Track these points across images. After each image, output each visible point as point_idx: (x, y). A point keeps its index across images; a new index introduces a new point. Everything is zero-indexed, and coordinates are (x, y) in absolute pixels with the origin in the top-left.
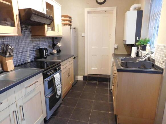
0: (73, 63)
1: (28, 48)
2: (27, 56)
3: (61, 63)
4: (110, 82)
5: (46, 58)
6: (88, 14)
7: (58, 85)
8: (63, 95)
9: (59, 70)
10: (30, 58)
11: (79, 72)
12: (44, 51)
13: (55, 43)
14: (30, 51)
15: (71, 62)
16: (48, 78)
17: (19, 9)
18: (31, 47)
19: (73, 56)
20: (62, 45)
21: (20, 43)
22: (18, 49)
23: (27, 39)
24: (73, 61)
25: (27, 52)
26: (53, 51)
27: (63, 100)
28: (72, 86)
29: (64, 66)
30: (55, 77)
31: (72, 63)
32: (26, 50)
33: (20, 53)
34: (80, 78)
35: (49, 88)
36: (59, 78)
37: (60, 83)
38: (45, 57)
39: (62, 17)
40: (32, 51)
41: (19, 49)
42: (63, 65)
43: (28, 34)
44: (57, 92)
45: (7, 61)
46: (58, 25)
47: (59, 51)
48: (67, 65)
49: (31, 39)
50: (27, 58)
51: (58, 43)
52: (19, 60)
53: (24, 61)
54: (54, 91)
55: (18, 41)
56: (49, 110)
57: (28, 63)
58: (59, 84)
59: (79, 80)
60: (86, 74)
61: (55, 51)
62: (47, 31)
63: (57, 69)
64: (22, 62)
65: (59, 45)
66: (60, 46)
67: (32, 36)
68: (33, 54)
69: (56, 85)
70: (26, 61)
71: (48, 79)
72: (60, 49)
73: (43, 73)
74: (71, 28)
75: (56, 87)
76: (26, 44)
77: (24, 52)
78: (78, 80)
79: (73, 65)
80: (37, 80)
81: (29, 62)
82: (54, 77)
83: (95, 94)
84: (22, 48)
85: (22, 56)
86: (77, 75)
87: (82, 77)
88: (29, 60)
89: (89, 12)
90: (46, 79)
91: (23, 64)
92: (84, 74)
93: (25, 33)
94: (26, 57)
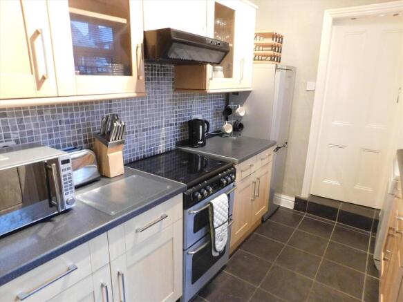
0: (271, 164)
1: (162, 118)
2: (159, 139)
3: (236, 166)
4: (375, 231)
5: (202, 145)
6: (335, 27)
7: (220, 226)
8: (231, 245)
9: (228, 184)
10: (166, 142)
11: (286, 185)
12: (201, 127)
13: (231, 105)
14: (168, 125)
15: (265, 162)
16: (197, 206)
17: (145, 30)
18: (171, 117)
19: (275, 143)
20: (248, 113)
21: (146, 107)
22: (140, 122)
23: (162, 97)
24: (271, 158)
25: (159, 127)
26: (225, 126)
27: (230, 257)
28: (263, 221)
29: (243, 173)
30: (214, 205)
31: (267, 164)
32: (159, 123)
33: (144, 130)
34: (287, 202)
35: (195, 231)
36: (226, 208)
37: (226, 220)
38: (201, 142)
39: (258, 37)
40: (171, 125)
41: (143, 121)
42: (242, 171)
43: (167, 87)
44: (216, 242)
45: (110, 155)
46: (243, 59)
47: (238, 127)
48: (253, 169)
49: (174, 96)
50: (159, 144)
51: (239, 108)
52: (141, 148)
53: (151, 150)
54: (209, 238)
55: (142, 103)
56: (191, 282)
57: (160, 154)
58: (223, 224)
59: (282, 205)
60: (304, 195)
61: (228, 128)
62: (211, 79)
63: (222, 183)
64: (147, 151)
65: (241, 111)
66: (242, 114)
67: (176, 89)
68: (174, 132)
69: (216, 225)
70: (157, 148)
71: (194, 210)
72: (242, 121)
73: (184, 195)
74: (276, 69)
75: (214, 229)
76: (159, 110)
77: (153, 128)
78: (279, 207)
79: (270, 168)
80: (167, 214)
81: (163, 153)
82: (211, 205)
83: (322, 258)
84: (150, 120)
85: (147, 138)
86: (281, 191)
87: (294, 199)
88: (163, 147)
89: (336, 21)
90: (192, 208)
91: (148, 158)
92: (300, 194)
93: (158, 83)
94: (157, 140)
